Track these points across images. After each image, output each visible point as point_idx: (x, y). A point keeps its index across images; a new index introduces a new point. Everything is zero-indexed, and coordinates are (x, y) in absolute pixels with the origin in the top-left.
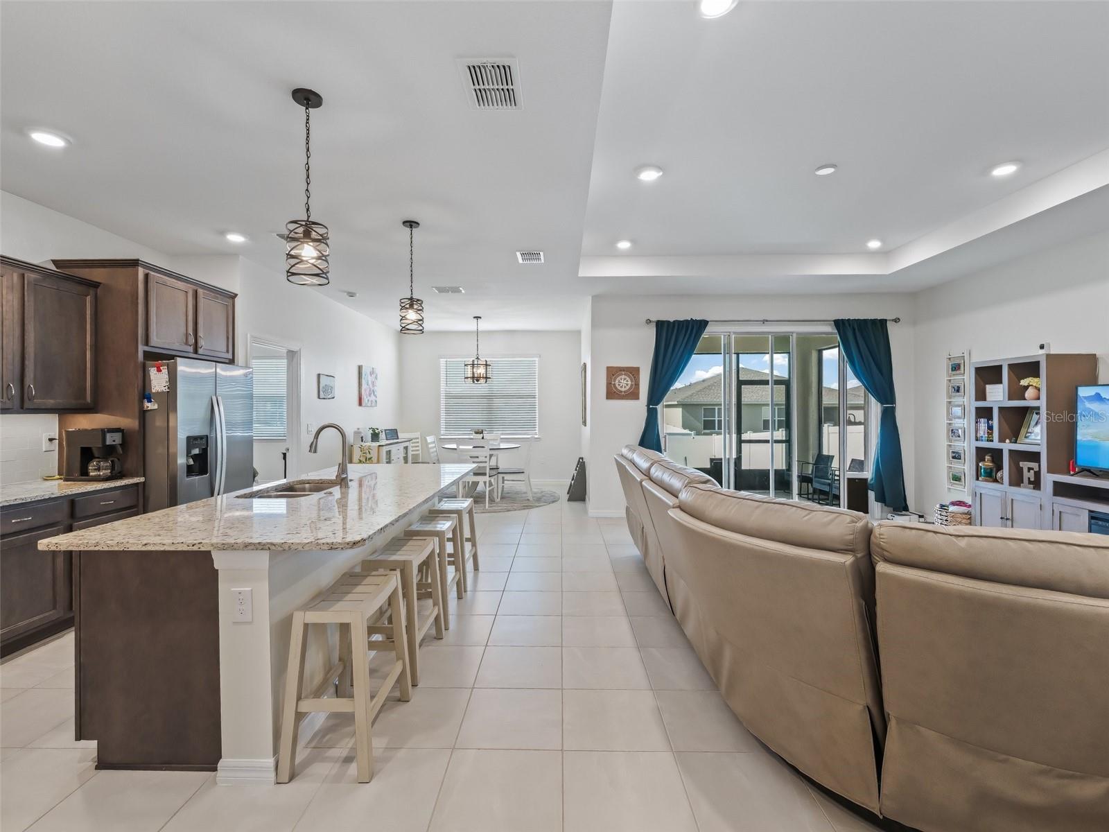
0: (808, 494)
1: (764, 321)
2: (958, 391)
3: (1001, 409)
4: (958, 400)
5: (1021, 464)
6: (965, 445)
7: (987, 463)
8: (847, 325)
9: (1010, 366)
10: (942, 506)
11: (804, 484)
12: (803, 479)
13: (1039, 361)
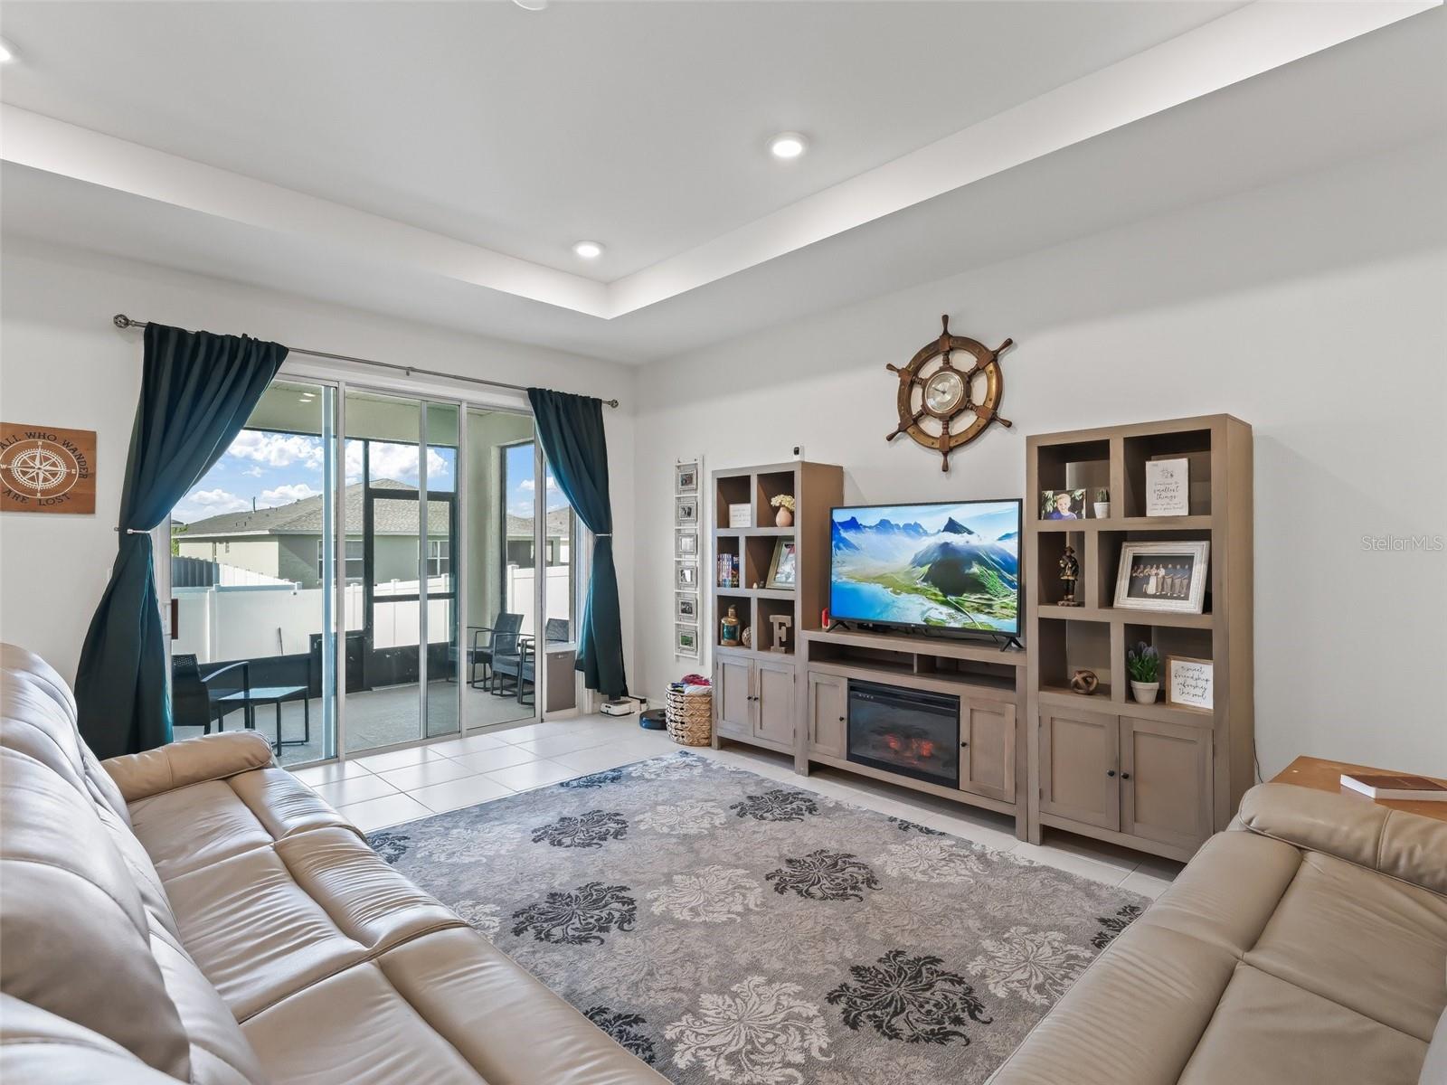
0: (485, 679)
1: (409, 371)
2: (689, 514)
3: (748, 539)
4: (689, 527)
5: (772, 618)
6: (698, 592)
7: (731, 620)
8: (548, 400)
9: (760, 476)
10: (675, 686)
11: (479, 666)
12: (479, 657)
13: (793, 472)
